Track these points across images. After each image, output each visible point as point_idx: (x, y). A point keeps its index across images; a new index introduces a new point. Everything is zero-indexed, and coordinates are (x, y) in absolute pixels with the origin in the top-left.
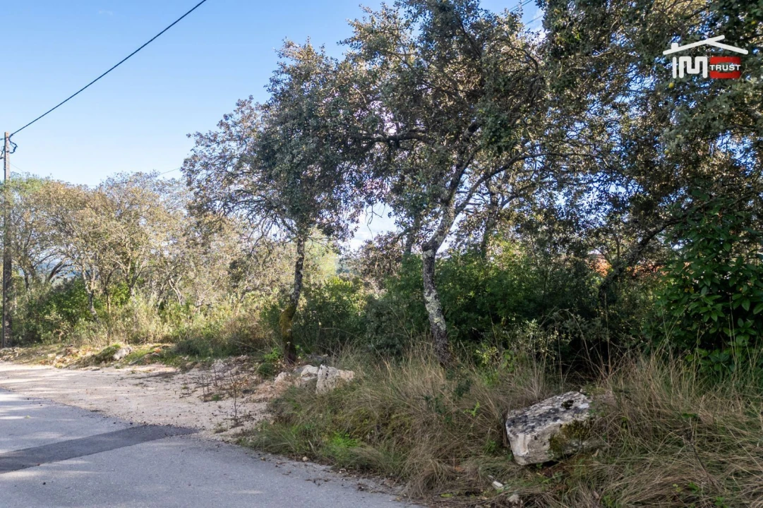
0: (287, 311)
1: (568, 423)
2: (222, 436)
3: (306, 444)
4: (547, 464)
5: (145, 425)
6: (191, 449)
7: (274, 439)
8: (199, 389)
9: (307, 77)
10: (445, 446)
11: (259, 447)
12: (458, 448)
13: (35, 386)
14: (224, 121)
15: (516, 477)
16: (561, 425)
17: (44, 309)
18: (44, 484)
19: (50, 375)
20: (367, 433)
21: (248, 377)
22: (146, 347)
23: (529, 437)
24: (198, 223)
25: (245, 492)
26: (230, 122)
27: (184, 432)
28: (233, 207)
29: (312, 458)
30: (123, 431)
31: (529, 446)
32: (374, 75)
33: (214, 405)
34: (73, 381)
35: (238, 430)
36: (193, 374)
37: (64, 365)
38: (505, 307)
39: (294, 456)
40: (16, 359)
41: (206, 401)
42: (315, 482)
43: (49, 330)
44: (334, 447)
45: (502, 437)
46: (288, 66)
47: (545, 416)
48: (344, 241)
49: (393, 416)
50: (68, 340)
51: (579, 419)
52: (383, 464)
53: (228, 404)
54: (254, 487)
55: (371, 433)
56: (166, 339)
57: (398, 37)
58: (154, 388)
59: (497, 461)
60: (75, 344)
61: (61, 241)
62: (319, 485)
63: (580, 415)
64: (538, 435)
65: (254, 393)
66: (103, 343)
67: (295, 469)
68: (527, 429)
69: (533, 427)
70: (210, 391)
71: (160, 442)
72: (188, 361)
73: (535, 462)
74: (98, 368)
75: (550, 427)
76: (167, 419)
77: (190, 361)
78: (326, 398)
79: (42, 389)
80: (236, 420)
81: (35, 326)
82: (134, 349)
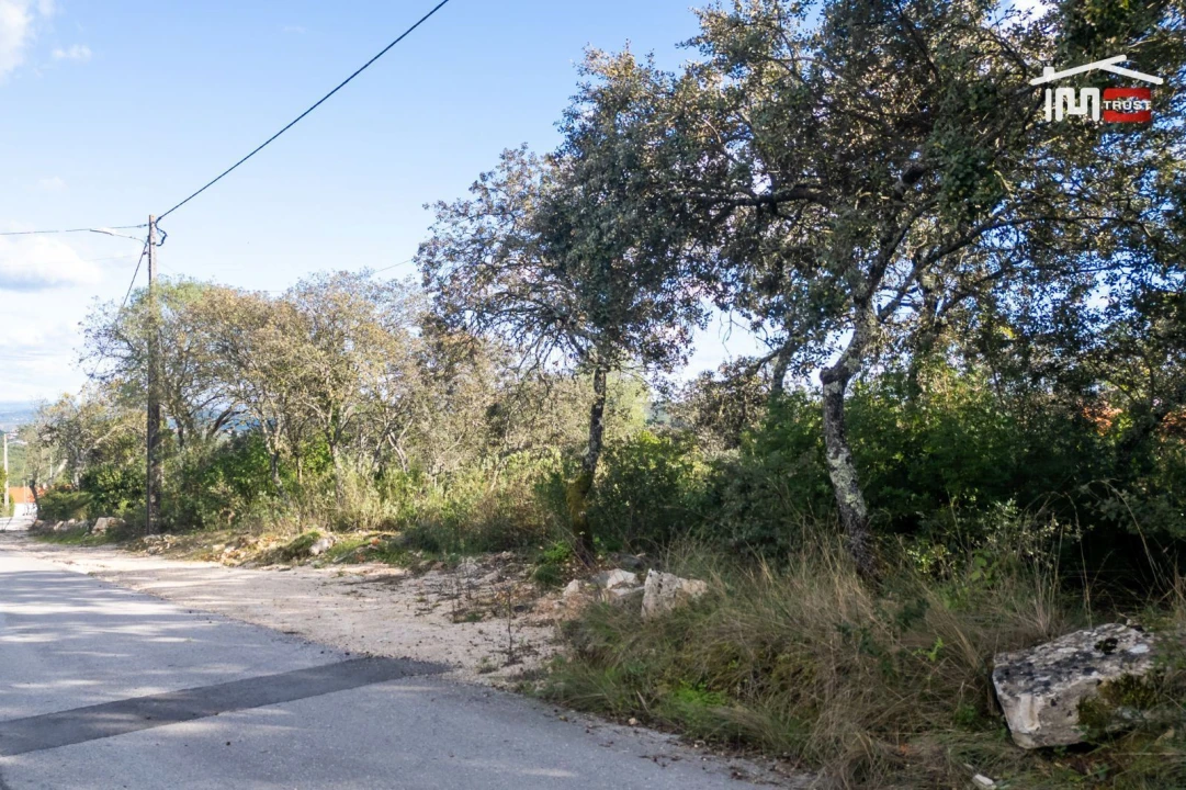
0: (578, 482)
1: (1112, 678)
2: (490, 678)
3: (633, 697)
4: (1074, 749)
5: (369, 658)
6: (444, 697)
7: (578, 687)
8: (443, 603)
9: (624, 103)
10: (880, 712)
11: (555, 699)
12: (903, 714)
13: (198, 593)
14: (480, 182)
15: (1017, 770)
16: (1099, 682)
17: (206, 479)
18: (229, 744)
19: (216, 577)
20: (735, 684)
21: (519, 586)
22: (358, 536)
23: (1040, 701)
24: (439, 345)
25: (543, 772)
26: (489, 185)
27: (431, 670)
28: (491, 320)
29: (646, 721)
30: (336, 665)
31: (1041, 717)
32: (739, 96)
33: (470, 629)
34: (254, 586)
35: (516, 669)
36: (431, 580)
37: (236, 562)
38: (959, 478)
39: (613, 715)
40: (166, 552)
41: (456, 622)
42: (655, 760)
43: (214, 509)
44: (683, 705)
45: (984, 699)
46: (594, 88)
47: (1066, 665)
48: (670, 372)
49: (781, 657)
50: (242, 525)
51: (1133, 672)
52: (769, 735)
53: (495, 627)
54: (555, 765)
55: (743, 684)
56: (387, 524)
57: (780, 30)
58: (373, 600)
59: (980, 739)
60: (251, 531)
61: (230, 375)
62: (664, 766)
63: (1134, 665)
64: (1058, 698)
65: (531, 612)
66: (293, 529)
67: (618, 737)
68: (1035, 686)
69: (1047, 684)
70: (462, 607)
71: (396, 684)
72: (422, 558)
73: (1052, 743)
74: (287, 567)
75: (1078, 685)
76: (402, 648)
77: (425, 559)
78: (661, 625)
79: (208, 597)
80: (510, 653)
81: (193, 503)
82: (340, 539)
